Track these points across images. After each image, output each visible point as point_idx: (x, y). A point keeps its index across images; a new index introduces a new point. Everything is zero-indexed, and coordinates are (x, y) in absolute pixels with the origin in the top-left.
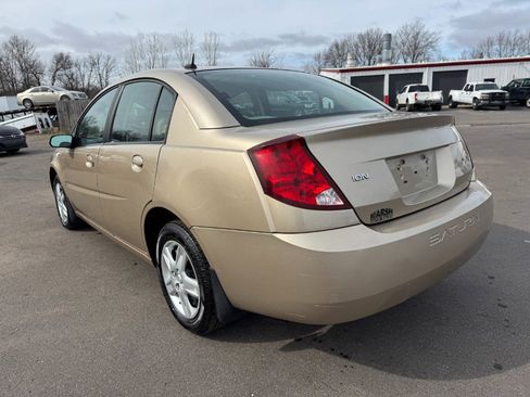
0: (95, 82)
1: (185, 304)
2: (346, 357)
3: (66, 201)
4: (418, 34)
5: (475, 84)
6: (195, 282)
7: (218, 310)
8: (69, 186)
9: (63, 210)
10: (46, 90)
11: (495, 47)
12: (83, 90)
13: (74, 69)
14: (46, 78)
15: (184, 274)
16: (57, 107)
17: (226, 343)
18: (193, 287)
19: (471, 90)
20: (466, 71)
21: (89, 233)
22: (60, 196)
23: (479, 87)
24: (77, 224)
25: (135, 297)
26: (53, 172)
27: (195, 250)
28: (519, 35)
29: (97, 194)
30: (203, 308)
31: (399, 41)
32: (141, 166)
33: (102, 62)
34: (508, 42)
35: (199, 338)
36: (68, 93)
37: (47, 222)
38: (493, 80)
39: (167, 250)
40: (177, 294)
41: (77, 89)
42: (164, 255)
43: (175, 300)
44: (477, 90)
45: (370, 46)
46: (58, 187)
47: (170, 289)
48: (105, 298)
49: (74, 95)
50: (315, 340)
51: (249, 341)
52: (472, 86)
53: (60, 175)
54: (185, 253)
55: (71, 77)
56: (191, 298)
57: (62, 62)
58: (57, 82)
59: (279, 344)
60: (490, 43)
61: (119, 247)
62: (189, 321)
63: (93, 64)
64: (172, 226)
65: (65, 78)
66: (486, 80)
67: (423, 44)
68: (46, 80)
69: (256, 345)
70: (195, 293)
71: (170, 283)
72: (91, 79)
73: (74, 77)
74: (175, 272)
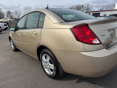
0: (17, 17)
1: (49, 71)
2: (94, 84)
3: (14, 44)
4: (88, 5)
5: (102, 16)
6: (53, 65)
7: (60, 73)
8: (14, 41)
9: (13, 47)
10: (6, 19)
11: (105, 8)
12: (14, 19)
13: (12, 14)
14: (5, 16)
15: (49, 63)
16: (8, 23)
17: (61, 81)
18: (52, 66)
19: (101, 17)
20: (100, 13)
21: (20, 52)
22: (12, 43)
23: (103, 16)
24: (16, 50)
25: (34, 69)
26: (10, 37)
27: (53, 57)
28: (110, 5)
29: (22, 42)
30: (55, 72)
31: (84, 7)
32: (36, 34)
33: (18, 12)
34: (108, 6)
35: (53, 80)
36: (11, 20)
37: (8, 50)
38: (106, 15)
39: (44, 57)
40: (47, 68)
41: (13, 19)
42: (42, 58)
43: (46, 70)
44: (102, 17)
45: (78, 8)
46: (11, 41)
47: (44, 67)
48: (26, 69)
49: (12, 20)
50: (84, 79)
51: (67, 80)
52: (101, 16)
53: (12, 38)
54: (49, 57)
55: (11, 16)
56: (51, 69)
57: (9, 13)
58: (8, 17)
59: (75, 81)
60: (104, 7)
61: (28, 55)
62: (51, 75)
63: (16, 13)
64: (45, 50)
65: (10, 16)
66: (104, 15)
67: (89, 7)
68: (5, 17)
69: (69, 81)
70: (53, 68)
71: (45, 65)
72: (16, 17)
73: (12, 16)
74: (46, 62)
